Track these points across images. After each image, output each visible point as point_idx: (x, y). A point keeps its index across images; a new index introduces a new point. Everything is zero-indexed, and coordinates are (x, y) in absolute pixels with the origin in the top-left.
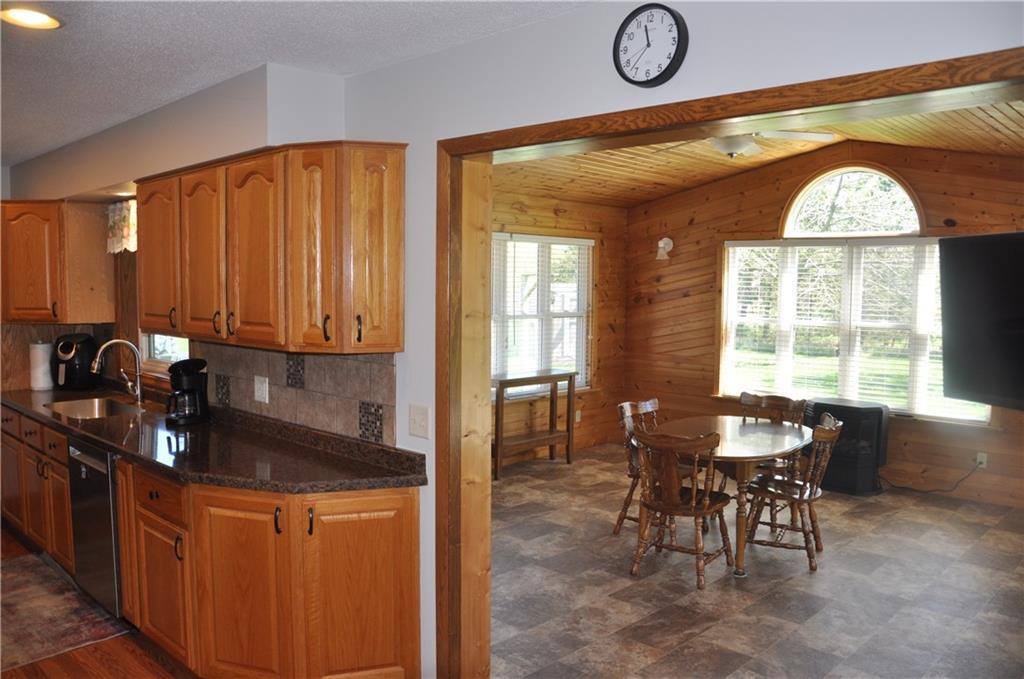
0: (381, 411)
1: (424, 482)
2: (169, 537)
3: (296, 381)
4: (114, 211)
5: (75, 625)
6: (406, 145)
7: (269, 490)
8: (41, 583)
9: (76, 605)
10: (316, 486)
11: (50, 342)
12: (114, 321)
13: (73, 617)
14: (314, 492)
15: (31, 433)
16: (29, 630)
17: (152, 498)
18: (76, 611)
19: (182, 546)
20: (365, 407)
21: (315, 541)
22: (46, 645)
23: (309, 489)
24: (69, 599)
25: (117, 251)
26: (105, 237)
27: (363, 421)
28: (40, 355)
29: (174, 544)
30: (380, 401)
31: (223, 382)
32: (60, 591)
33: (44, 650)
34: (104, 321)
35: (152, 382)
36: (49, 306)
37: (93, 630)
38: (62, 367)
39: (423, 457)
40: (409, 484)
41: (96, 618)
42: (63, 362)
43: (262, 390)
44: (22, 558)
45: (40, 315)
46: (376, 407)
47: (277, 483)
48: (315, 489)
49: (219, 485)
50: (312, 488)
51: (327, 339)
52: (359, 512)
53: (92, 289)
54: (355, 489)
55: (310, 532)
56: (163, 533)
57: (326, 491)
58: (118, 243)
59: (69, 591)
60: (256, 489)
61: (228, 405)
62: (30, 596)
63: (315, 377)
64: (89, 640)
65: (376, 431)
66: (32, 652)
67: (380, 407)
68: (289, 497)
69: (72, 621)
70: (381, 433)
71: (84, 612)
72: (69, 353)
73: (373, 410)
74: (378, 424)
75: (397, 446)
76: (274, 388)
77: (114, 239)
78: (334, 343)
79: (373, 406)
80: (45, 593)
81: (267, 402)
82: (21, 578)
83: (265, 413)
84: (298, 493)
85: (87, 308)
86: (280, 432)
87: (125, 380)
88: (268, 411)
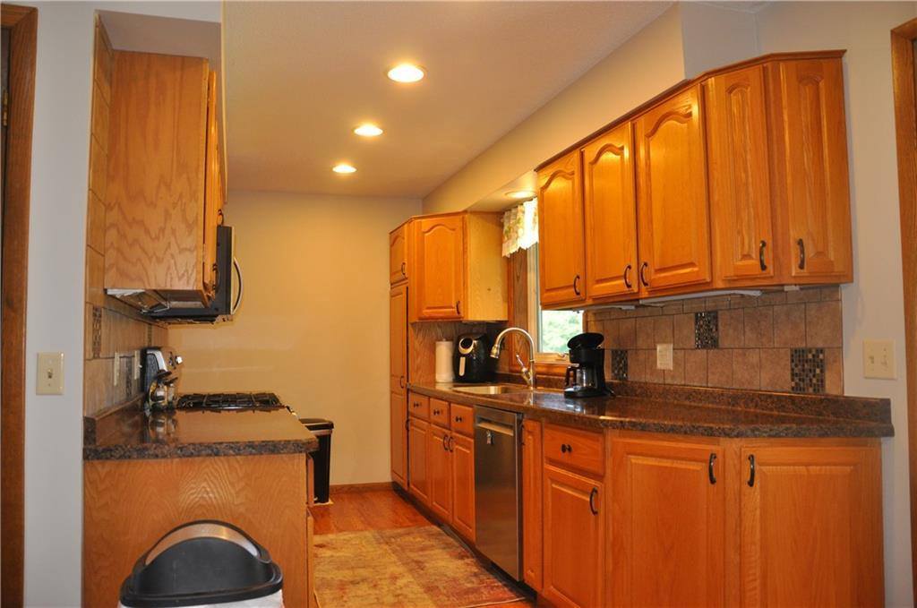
0: (821, 356)
1: (890, 432)
2: (583, 492)
3: (708, 339)
4: (509, 218)
5: (475, 585)
6: (844, 51)
7: (702, 434)
8: (444, 548)
9: (475, 570)
10: (758, 430)
11: (452, 340)
12: (506, 319)
13: (474, 579)
14: (756, 436)
15: (438, 412)
16: (436, 584)
17: (564, 450)
18: (476, 575)
19: (597, 499)
20: (798, 356)
21: (754, 496)
22: (451, 598)
23: (749, 432)
24: (468, 564)
25: (513, 251)
26: (500, 243)
27: (796, 371)
28: (444, 350)
29: (588, 499)
30: (820, 345)
31: (621, 357)
32: (462, 557)
33: (449, 603)
34: (499, 319)
35: (544, 370)
36: (454, 305)
37: (492, 592)
38: (463, 360)
39: (887, 403)
40: (871, 433)
41: (494, 582)
42: (464, 355)
43: (664, 357)
44: (427, 527)
45: (445, 313)
46: (814, 352)
47: (711, 425)
48: (757, 433)
49: (642, 430)
50: (753, 431)
51: (764, 267)
52: (807, 465)
53: (489, 290)
54: (803, 436)
55: (751, 483)
56: (575, 489)
57: (770, 436)
58: (513, 244)
59: (468, 557)
60: (686, 433)
61: (626, 379)
62: (435, 557)
63: (731, 331)
64: (488, 601)
65: (814, 381)
66: (439, 603)
67: (822, 351)
68: (725, 442)
69: (473, 582)
70: (822, 381)
71: (482, 577)
72: (468, 347)
73: (810, 356)
74: (818, 371)
75: (846, 394)
76: (680, 354)
77: (511, 241)
78: (772, 274)
79: (810, 352)
80: (448, 557)
81: (672, 369)
82: (427, 543)
83: (669, 381)
84: (737, 436)
85: (484, 306)
86: (688, 398)
87: (520, 365)
88: (673, 377)
